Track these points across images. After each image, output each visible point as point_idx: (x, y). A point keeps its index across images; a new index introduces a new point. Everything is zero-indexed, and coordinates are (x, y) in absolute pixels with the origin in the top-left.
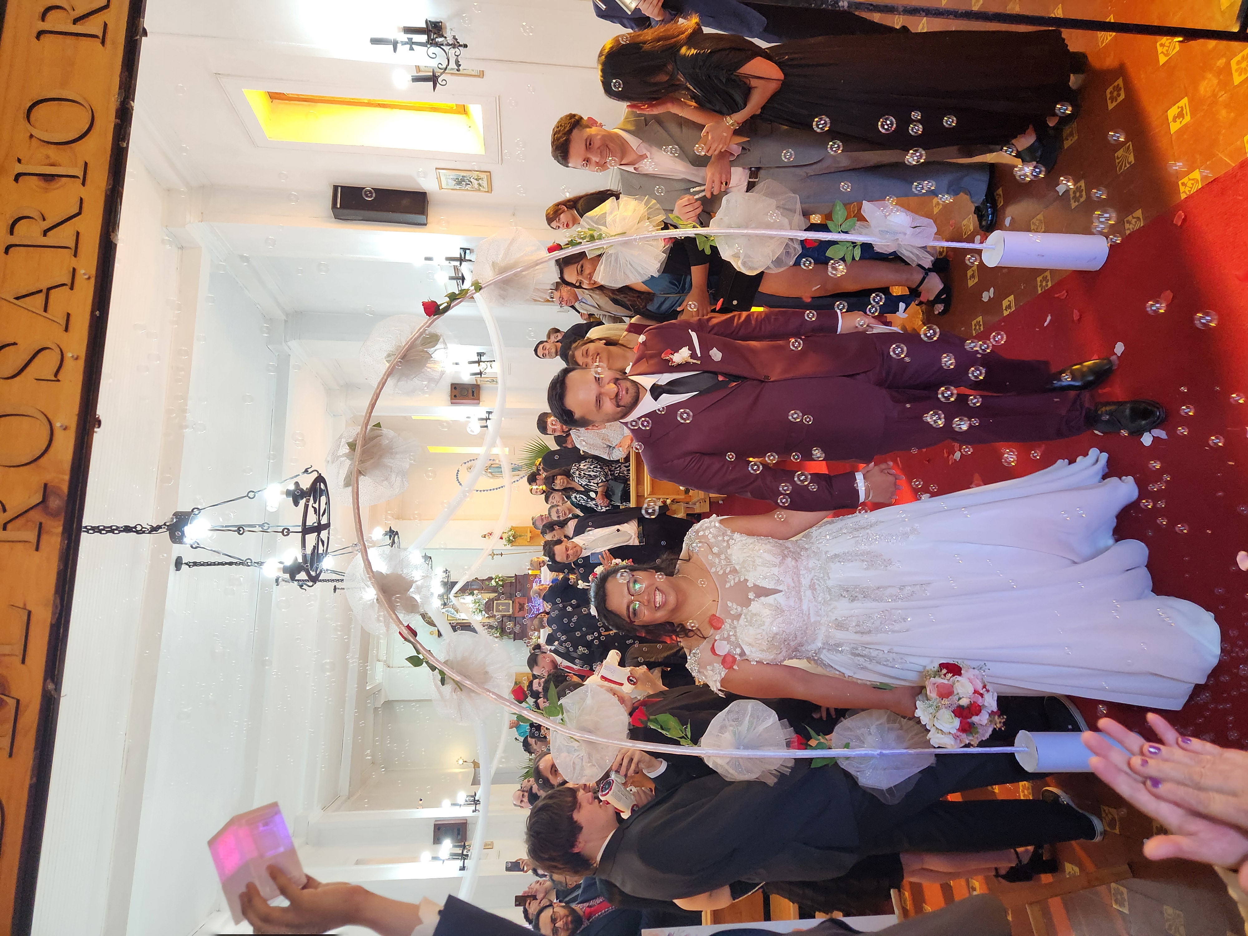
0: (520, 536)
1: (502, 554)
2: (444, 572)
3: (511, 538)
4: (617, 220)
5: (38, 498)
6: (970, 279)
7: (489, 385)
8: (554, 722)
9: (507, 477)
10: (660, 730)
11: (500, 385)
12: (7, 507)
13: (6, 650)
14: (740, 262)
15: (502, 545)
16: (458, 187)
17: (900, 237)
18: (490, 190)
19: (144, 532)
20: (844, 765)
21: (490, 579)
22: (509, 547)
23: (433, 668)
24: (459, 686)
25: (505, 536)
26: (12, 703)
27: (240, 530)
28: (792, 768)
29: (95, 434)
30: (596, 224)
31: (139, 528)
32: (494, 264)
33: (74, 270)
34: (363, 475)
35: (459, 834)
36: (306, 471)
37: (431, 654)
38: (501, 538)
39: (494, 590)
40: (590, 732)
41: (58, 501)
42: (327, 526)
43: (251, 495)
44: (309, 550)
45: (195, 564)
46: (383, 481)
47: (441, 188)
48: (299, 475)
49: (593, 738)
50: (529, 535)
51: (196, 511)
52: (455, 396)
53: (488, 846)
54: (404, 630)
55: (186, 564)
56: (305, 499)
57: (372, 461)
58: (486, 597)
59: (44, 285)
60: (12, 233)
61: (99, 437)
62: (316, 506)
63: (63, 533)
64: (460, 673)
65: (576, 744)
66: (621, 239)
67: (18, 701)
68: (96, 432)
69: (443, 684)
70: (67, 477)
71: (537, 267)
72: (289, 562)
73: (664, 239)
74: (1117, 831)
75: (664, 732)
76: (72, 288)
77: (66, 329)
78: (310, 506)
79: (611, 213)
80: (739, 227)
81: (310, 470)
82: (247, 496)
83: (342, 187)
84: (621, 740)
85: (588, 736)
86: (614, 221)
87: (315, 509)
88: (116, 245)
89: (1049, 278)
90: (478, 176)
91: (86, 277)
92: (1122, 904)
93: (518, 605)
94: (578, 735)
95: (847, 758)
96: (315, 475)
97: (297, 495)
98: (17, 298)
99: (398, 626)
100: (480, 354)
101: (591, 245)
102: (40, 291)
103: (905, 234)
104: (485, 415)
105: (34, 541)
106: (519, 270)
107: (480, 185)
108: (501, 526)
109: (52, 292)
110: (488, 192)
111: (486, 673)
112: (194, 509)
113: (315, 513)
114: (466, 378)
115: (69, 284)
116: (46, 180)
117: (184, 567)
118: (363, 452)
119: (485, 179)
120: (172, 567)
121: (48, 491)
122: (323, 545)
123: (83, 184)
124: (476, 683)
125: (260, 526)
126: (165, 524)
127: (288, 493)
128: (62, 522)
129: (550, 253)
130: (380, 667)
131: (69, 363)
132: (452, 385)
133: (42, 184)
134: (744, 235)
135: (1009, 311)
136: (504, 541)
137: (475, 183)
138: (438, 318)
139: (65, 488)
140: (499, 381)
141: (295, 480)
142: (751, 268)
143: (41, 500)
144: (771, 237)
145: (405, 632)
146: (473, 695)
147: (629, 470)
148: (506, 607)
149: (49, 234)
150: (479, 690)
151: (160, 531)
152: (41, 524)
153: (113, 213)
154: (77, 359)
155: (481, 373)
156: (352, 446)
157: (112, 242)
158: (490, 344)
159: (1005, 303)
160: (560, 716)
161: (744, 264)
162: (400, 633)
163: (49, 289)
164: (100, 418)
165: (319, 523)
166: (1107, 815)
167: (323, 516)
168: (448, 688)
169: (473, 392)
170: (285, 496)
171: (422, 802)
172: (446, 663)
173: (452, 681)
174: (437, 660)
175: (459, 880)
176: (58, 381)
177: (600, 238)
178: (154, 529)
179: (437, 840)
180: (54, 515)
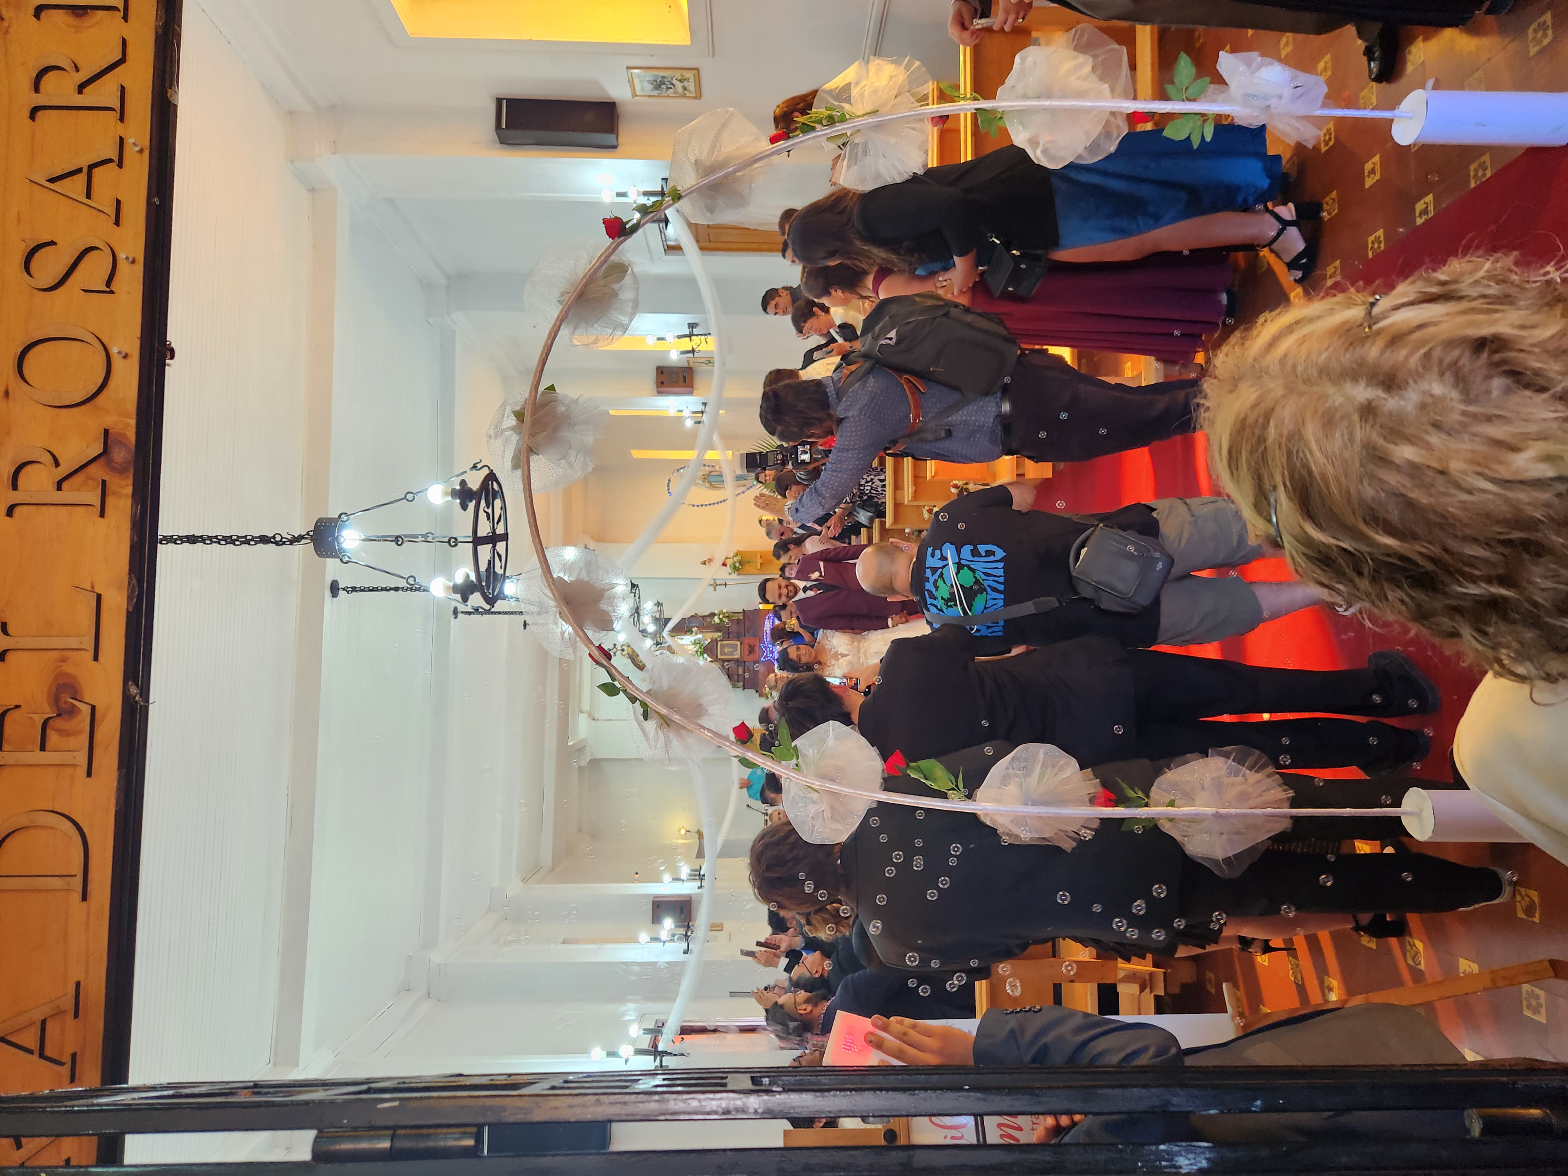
0: (748, 562)
1: (726, 585)
2: (655, 605)
3: (737, 565)
4: (866, 93)
5: (98, 449)
6: (1369, 176)
7: (704, 367)
8: (787, 768)
9: (729, 489)
10: (923, 780)
11: (717, 368)
12: (60, 460)
13: (73, 643)
14: (1039, 152)
15: (725, 574)
16: (656, 93)
17: (1273, 102)
18: (699, 95)
19: (284, 543)
20: (1167, 827)
21: (713, 615)
22: (734, 576)
23: (633, 699)
24: (666, 722)
25: (729, 562)
26: (86, 710)
27: (398, 540)
28: (1096, 830)
29: (167, 367)
30: (836, 100)
31: (278, 538)
32: (697, 163)
33: (121, 139)
34: (535, 453)
35: (682, 912)
36: (475, 467)
37: (631, 682)
38: (724, 565)
39: (718, 628)
40: (833, 780)
41: (123, 452)
42: (505, 537)
43: (409, 497)
44: (483, 567)
45: (354, 589)
46: (560, 460)
47: (635, 95)
48: (466, 472)
49: (836, 787)
50: (759, 561)
51: (344, 518)
52: (662, 383)
53: (716, 927)
54: (595, 651)
55: (344, 589)
56: (474, 501)
57: (545, 433)
58: (707, 638)
59: (84, 162)
60: (37, 90)
61: (173, 372)
62: (490, 511)
63: (133, 495)
64: (667, 706)
65: (815, 796)
66: (871, 120)
67: (93, 708)
68: (169, 365)
69: (646, 719)
70: (133, 422)
71: (756, 165)
72: (459, 579)
73: (932, 118)
74: (1537, 920)
75: (928, 783)
76: (120, 165)
77: (117, 223)
78: (481, 512)
79: (857, 84)
80: (1038, 97)
81: (479, 466)
82: (405, 498)
83: (508, 100)
84: (874, 791)
85: (829, 785)
86: (862, 95)
87: (487, 513)
88: (176, 106)
89: (1488, 163)
90: (682, 76)
91: (137, 149)
92: (1536, 1011)
93: (747, 647)
94: (816, 784)
95: (1171, 820)
96: (486, 471)
97: (464, 495)
98: (52, 180)
99: (586, 645)
100: (692, 326)
101: (830, 131)
102: (79, 171)
103: (1280, 97)
104: (700, 408)
105: (97, 503)
106: (731, 170)
107: (685, 88)
108: (724, 550)
109: (96, 171)
110: (696, 98)
111: (700, 706)
112: (341, 514)
113: (488, 519)
114: (674, 357)
115: (116, 159)
116: (77, 16)
117: (342, 593)
118: (535, 423)
119: (692, 80)
120: (328, 593)
121: (110, 438)
122: (500, 560)
123: (125, 18)
124: (686, 717)
125: (422, 536)
126: (308, 534)
127: (454, 493)
128: (130, 481)
129: (772, 143)
130: (583, 719)
131: (124, 267)
132: (658, 368)
133: (71, 20)
134: (1045, 109)
135: (1425, 217)
136: (728, 569)
137: (679, 85)
138: (625, 240)
139: (132, 435)
140: (716, 363)
141: (462, 477)
142: (1052, 158)
143: (101, 451)
144: (1086, 111)
145: (597, 654)
146: (683, 732)
147: (884, 486)
148: (734, 650)
149: (87, 90)
150: (691, 727)
151: (303, 541)
152: (104, 482)
153: (169, 60)
154: (133, 262)
155: (693, 351)
156: (519, 416)
157: (170, 102)
158: (703, 311)
159: (1419, 206)
160: (794, 761)
161: (1045, 152)
162: (590, 654)
163: (91, 167)
164: (173, 345)
165: (494, 531)
166: (1523, 899)
167: (498, 523)
168: (651, 725)
169: (685, 377)
170: (450, 498)
171: (637, 876)
172: (649, 692)
173: (656, 715)
174: (637, 689)
175: (683, 963)
176: (112, 292)
177: (843, 119)
178: (295, 540)
179: (656, 919)
180: (121, 471)
